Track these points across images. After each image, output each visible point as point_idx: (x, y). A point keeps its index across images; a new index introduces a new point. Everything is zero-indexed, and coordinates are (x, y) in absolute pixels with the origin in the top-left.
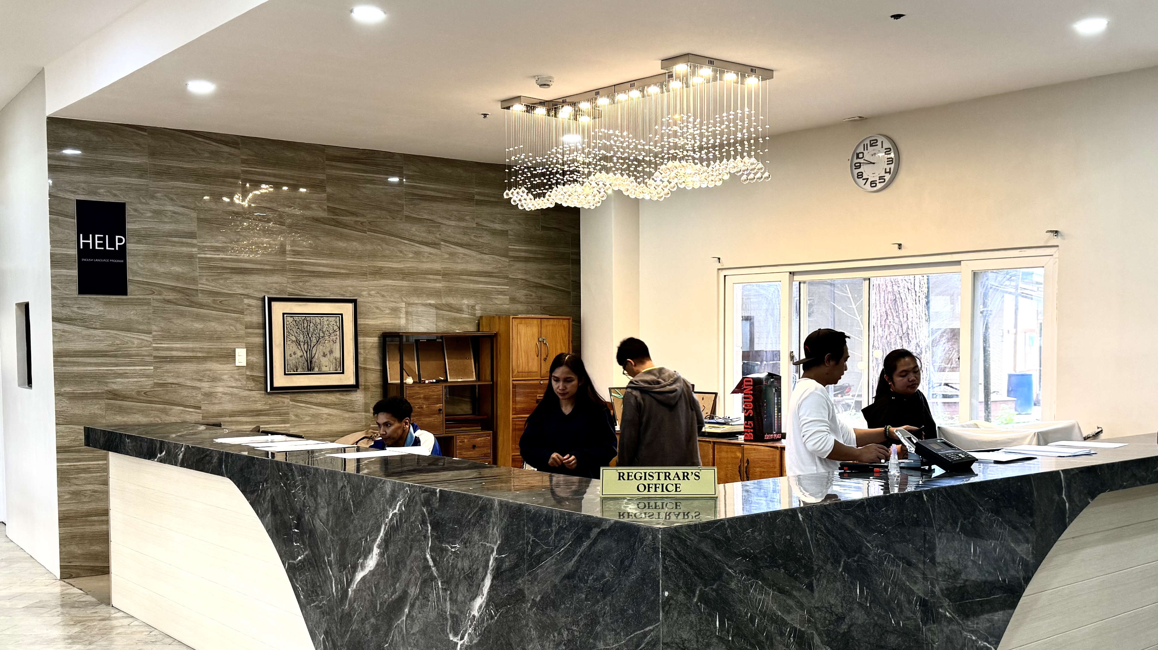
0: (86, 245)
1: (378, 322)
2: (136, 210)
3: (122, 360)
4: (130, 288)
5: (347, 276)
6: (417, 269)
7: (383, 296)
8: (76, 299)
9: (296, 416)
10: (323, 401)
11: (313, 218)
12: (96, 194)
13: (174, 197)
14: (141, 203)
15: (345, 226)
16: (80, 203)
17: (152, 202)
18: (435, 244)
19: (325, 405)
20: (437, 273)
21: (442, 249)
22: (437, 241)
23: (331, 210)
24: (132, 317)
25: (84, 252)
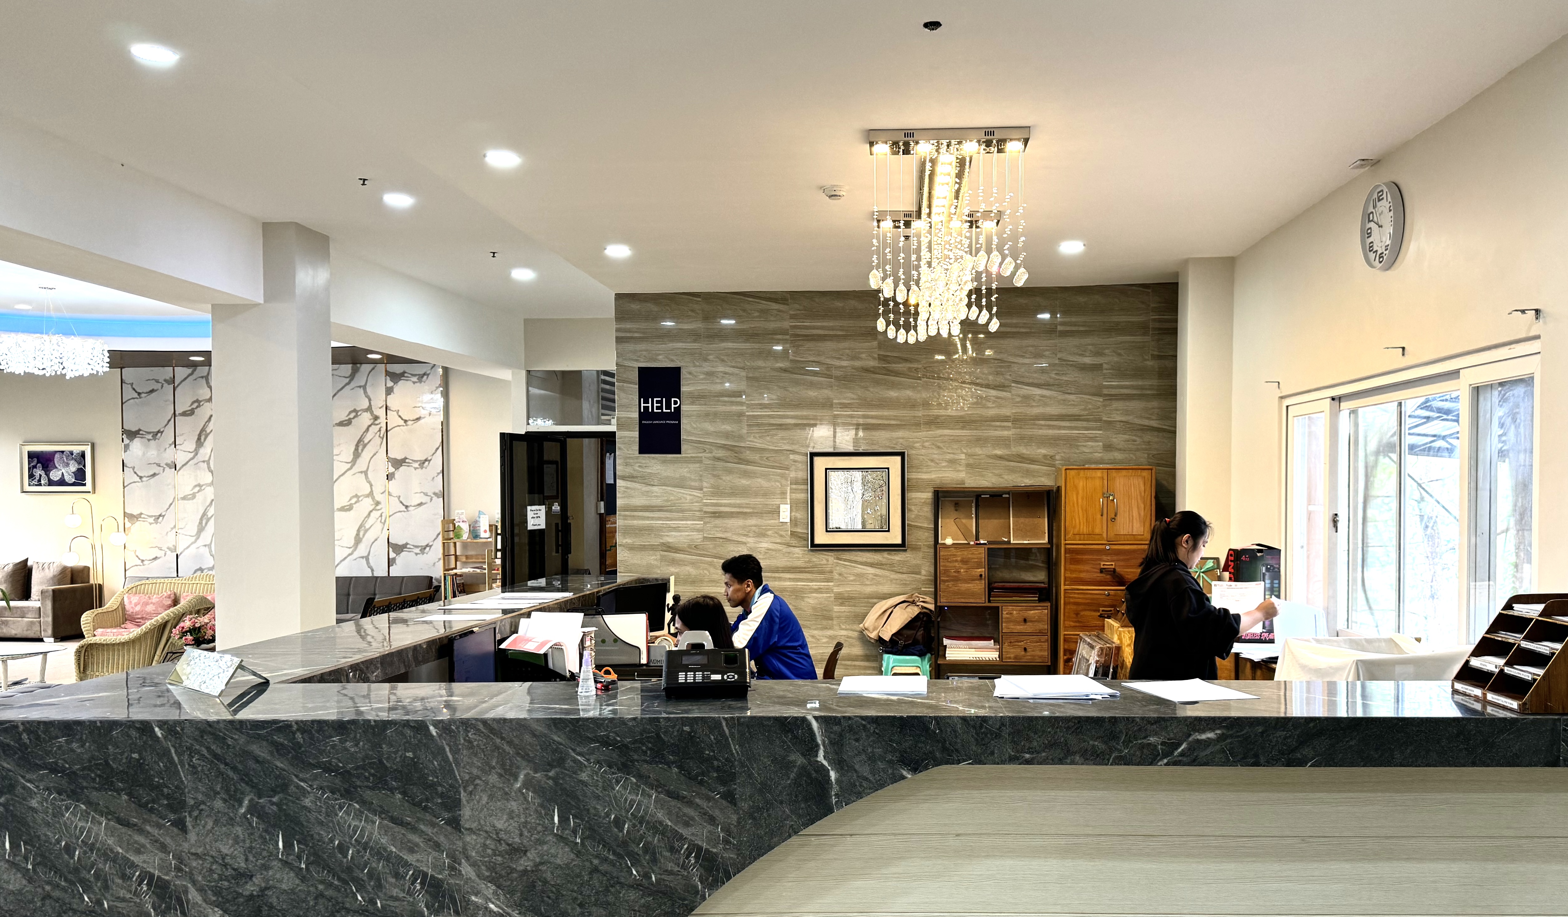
0: (646, 408)
1: (933, 476)
2: (690, 373)
3: (675, 515)
4: (684, 447)
5: (899, 427)
6: (981, 416)
7: (939, 447)
8: (637, 458)
9: (840, 574)
10: (869, 560)
11: (862, 368)
12: (655, 360)
13: (725, 358)
14: (695, 366)
15: (897, 374)
16: (641, 370)
17: (705, 364)
18: (1004, 386)
19: (872, 565)
20: (1006, 419)
21: (1013, 392)
22: (1007, 383)
23: (882, 358)
24: (685, 474)
25: (644, 415)
